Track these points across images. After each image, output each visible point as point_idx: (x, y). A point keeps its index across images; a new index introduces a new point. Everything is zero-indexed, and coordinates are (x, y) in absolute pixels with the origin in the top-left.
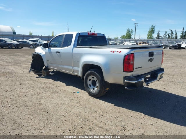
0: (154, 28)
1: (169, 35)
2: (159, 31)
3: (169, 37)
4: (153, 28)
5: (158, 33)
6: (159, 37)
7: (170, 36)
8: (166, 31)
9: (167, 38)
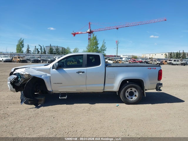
0: (23, 41)
1: (38, 50)
2: (28, 45)
3: (38, 52)
4: (22, 43)
5: (27, 47)
6: (29, 52)
7: (40, 50)
8: (35, 46)
9: (37, 53)
